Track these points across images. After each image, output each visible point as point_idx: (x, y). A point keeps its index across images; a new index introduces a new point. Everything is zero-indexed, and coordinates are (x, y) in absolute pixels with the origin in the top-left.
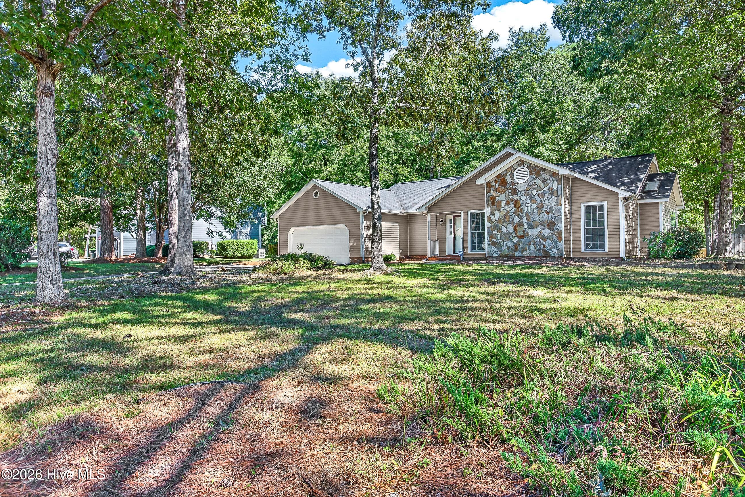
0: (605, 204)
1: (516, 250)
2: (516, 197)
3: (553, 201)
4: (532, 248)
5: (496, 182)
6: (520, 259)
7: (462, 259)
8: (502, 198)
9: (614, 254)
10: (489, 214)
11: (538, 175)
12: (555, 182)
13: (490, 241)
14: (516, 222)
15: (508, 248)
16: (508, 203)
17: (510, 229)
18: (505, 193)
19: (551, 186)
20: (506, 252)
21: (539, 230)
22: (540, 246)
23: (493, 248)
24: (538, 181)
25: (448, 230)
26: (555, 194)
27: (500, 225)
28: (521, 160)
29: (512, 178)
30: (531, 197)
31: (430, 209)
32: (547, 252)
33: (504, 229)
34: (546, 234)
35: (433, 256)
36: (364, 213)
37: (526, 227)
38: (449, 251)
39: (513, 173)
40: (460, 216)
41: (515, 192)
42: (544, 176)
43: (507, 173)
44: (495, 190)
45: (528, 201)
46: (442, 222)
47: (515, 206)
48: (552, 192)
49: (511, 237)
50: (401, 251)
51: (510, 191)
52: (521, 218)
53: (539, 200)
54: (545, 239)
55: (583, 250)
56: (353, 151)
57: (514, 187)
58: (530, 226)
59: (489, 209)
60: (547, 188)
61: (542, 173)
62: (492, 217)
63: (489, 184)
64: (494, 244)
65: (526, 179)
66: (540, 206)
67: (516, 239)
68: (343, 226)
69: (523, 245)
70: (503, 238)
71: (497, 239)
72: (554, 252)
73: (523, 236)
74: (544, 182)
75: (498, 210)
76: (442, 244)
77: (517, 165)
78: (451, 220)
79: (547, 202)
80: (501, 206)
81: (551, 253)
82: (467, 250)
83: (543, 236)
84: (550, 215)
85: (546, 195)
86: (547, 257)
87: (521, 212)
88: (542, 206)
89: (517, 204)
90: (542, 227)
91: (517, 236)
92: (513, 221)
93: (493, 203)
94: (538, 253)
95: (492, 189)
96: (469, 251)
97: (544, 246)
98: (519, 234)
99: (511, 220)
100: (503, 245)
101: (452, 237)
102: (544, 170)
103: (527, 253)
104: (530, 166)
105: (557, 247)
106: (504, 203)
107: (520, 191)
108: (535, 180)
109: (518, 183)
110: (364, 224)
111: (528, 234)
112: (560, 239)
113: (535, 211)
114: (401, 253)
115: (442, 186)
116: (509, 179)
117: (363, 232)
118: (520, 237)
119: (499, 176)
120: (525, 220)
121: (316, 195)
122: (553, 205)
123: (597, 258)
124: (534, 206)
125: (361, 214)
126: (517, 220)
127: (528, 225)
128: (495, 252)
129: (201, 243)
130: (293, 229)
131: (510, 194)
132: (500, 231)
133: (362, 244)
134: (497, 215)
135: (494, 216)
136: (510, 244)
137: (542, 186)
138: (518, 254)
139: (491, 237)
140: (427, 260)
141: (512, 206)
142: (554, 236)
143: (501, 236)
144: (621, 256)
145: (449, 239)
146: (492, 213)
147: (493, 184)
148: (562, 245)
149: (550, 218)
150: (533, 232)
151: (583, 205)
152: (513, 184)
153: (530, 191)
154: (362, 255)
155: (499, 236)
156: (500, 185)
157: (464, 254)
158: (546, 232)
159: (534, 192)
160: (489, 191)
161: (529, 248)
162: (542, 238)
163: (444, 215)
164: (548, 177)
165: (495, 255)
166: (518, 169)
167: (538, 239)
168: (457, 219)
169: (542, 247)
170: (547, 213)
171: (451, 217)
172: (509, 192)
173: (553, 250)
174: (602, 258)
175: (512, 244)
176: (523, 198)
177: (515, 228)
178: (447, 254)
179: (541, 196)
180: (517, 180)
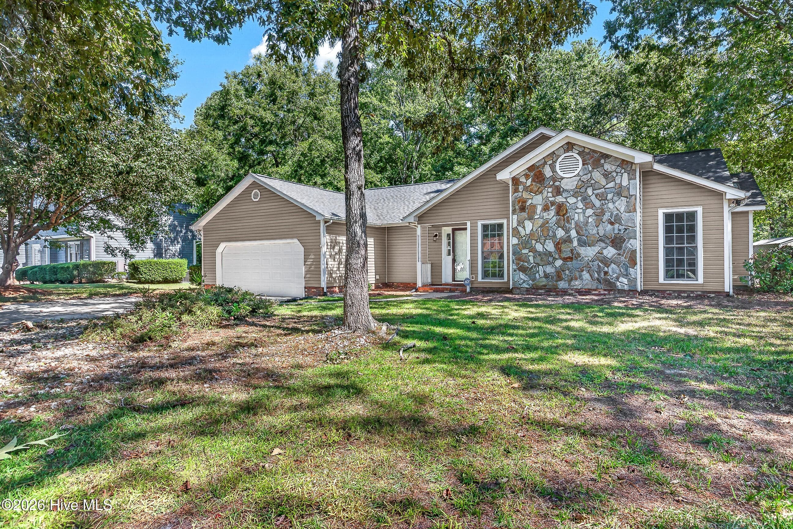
0: (699, 210)
1: (559, 278)
2: (560, 199)
3: (621, 204)
4: (586, 275)
5: (527, 176)
6: (564, 293)
7: (468, 290)
8: (538, 200)
9: (712, 287)
10: (515, 225)
11: (597, 164)
12: (625, 175)
13: (517, 264)
14: (559, 236)
15: (546, 276)
16: (546, 209)
17: (550, 246)
18: (541, 192)
19: (618, 181)
20: (544, 282)
21: (597, 249)
22: (599, 273)
23: (522, 276)
24: (597, 175)
25: (445, 248)
26: (625, 193)
27: (534, 242)
28: (568, 143)
29: (553, 170)
30: (584, 199)
31: (421, 218)
32: (610, 283)
33: (539, 247)
34: (609, 256)
35: (424, 286)
36: (326, 222)
37: (575, 243)
38: (447, 277)
39: (555, 162)
40: (466, 229)
41: (558, 191)
42: (607, 167)
43: (545, 163)
44: (526, 189)
45: (580, 205)
46: (437, 237)
47: (558, 213)
48: (620, 192)
49: (551, 259)
50: (378, 277)
51: (550, 190)
52: (567, 231)
53: (597, 203)
54: (606, 262)
55: (661, 280)
56: (310, 149)
57: (557, 183)
58: (582, 243)
59: (515, 217)
60: (611, 185)
61: (602, 161)
62: (520, 229)
63: (515, 181)
64: (523, 269)
65: (577, 172)
66: (599, 215)
67: (559, 263)
68: (296, 241)
69: (570, 272)
70: (538, 259)
71: (528, 262)
72: (623, 283)
73: (571, 259)
74: (606, 175)
75: (531, 218)
76: (436, 269)
77: (562, 150)
78: (448, 235)
79: (611, 205)
80: (535, 212)
81: (618, 284)
82: (477, 277)
83: (605, 257)
84: (617, 226)
85: (610, 196)
86: (609, 291)
87: (568, 222)
88: (603, 213)
89: (561, 210)
90: (603, 245)
91: (561, 258)
92: (555, 235)
93: (523, 209)
94: (594, 285)
95: (521, 188)
96: (480, 279)
97: (606, 273)
98: (564, 255)
99: (551, 233)
100: (538, 272)
101: (450, 258)
102: (606, 156)
103: (577, 284)
104: (583, 151)
105: (627, 275)
106: (539, 208)
107: (567, 191)
108: (590, 172)
109: (562, 178)
110: (325, 239)
111: (579, 255)
112: (633, 262)
113: (590, 220)
114: (376, 280)
115: (429, 191)
116: (547, 172)
117: (324, 249)
118: (565, 259)
119: (531, 168)
120: (573, 233)
121: (256, 196)
122: (622, 210)
123: (684, 292)
124: (589, 212)
125: (322, 224)
126: (560, 233)
127: (579, 240)
128: (524, 282)
129: (105, 263)
130: (222, 246)
131: (550, 195)
132: (533, 250)
133: (323, 267)
134: (529, 225)
135: (524, 227)
136: (549, 269)
137: (603, 182)
138: (562, 285)
139: (519, 259)
140: (417, 290)
141: (552, 213)
142: (623, 258)
143: (534, 257)
144: (727, 290)
145: (447, 261)
146: (521, 223)
147: (523, 180)
148: (637, 272)
149: (616, 232)
150: (588, 253)
151: (661, 212)
152: (554, 179)
153: (583, 190)
154: (324, 285)
155: (531, 259)
156: (533, 181)
157: (472, 283)
158: (610, 252)
159: (590, 191)
160: (516, 190)
161: (581, 276)
162: (601, 261)
163: (438, 227)
164: (614, 168)
165: (525, 285)
166: (562, 157)
167: (596, 263)
168: (457, 232)
169: (602, 275)
170: (612, 224)
171: (449, 230)
172: (548, 193)
173: (622, 279)
174: (692, 292)
175: (553, 270)
176: (572, 200)
177: (557, 245)
178: (443, 282)
179: (602, 197)
180: (561, 174)
